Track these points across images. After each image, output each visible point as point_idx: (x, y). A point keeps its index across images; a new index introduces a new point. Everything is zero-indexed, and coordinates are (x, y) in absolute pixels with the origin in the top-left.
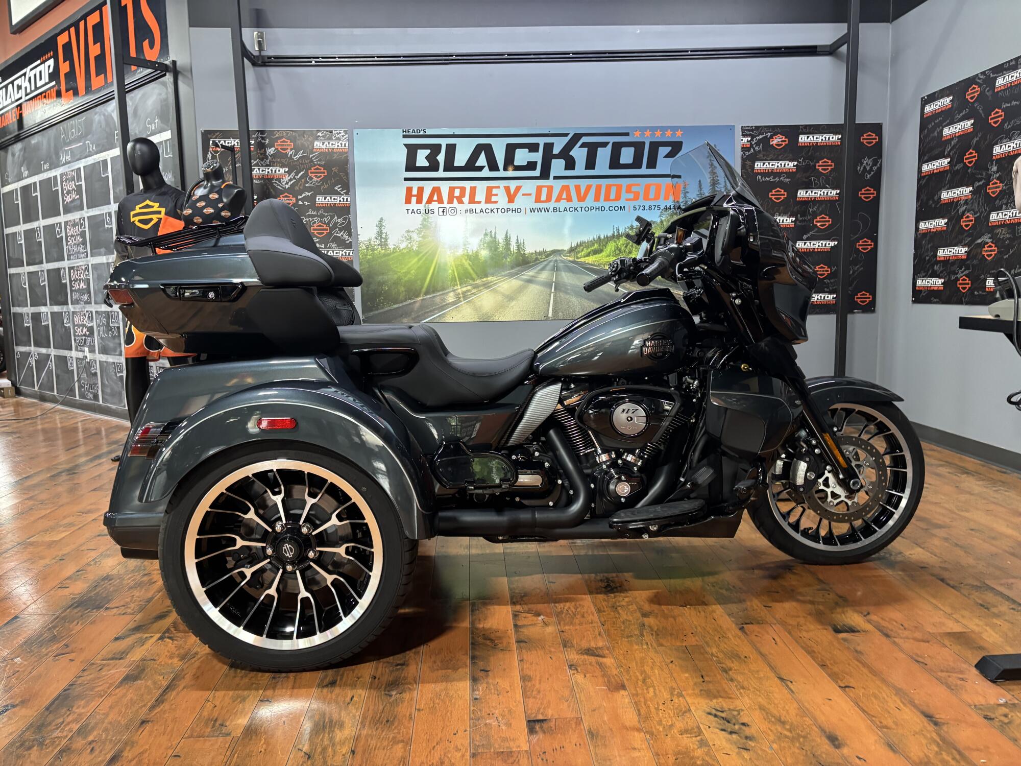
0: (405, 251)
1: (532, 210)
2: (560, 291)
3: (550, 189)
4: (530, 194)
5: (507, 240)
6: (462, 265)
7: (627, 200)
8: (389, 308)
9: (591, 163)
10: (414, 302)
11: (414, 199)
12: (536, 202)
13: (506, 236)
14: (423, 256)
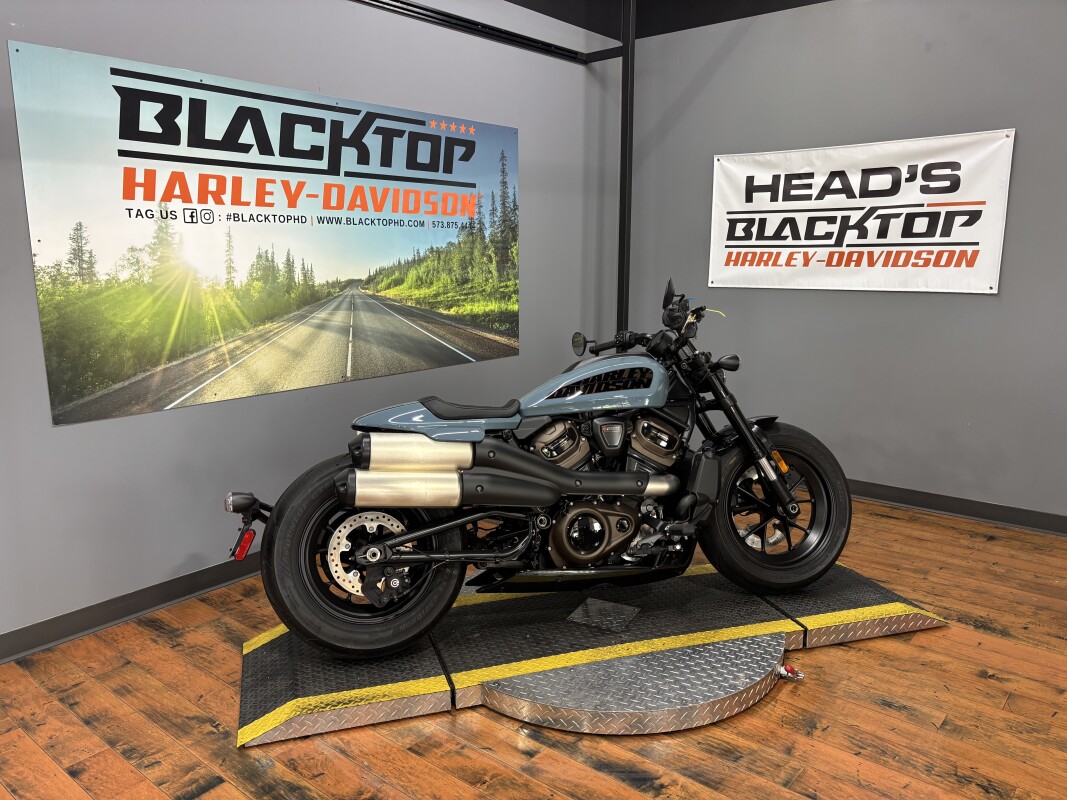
0: (128, 286)
1: (321, 220)
2: (360, 339)
3: (341, 189)
4: (316, 196)
5: (288, 264)
6: (226, 307)
8: (105, 391)
9: (386, 160)
10: (152, 376)
11: (139, 192)
12: (324, 208)
13: (288, 260)
14: (163, 293)
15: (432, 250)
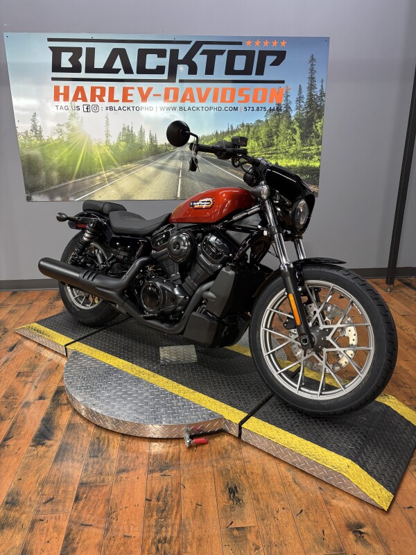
0: (57, 142)
2: (186, 176)
3: (176, 90)
4: (160, 95)
5: (141, 133)
6: (106, 154)
7: (239, 102)
9: (210, 70)
10: (68, 184)
11: (61, 97)
12: (165, 101)
13: (141, 131)
14: (73, 146)
15: (243, 125)
